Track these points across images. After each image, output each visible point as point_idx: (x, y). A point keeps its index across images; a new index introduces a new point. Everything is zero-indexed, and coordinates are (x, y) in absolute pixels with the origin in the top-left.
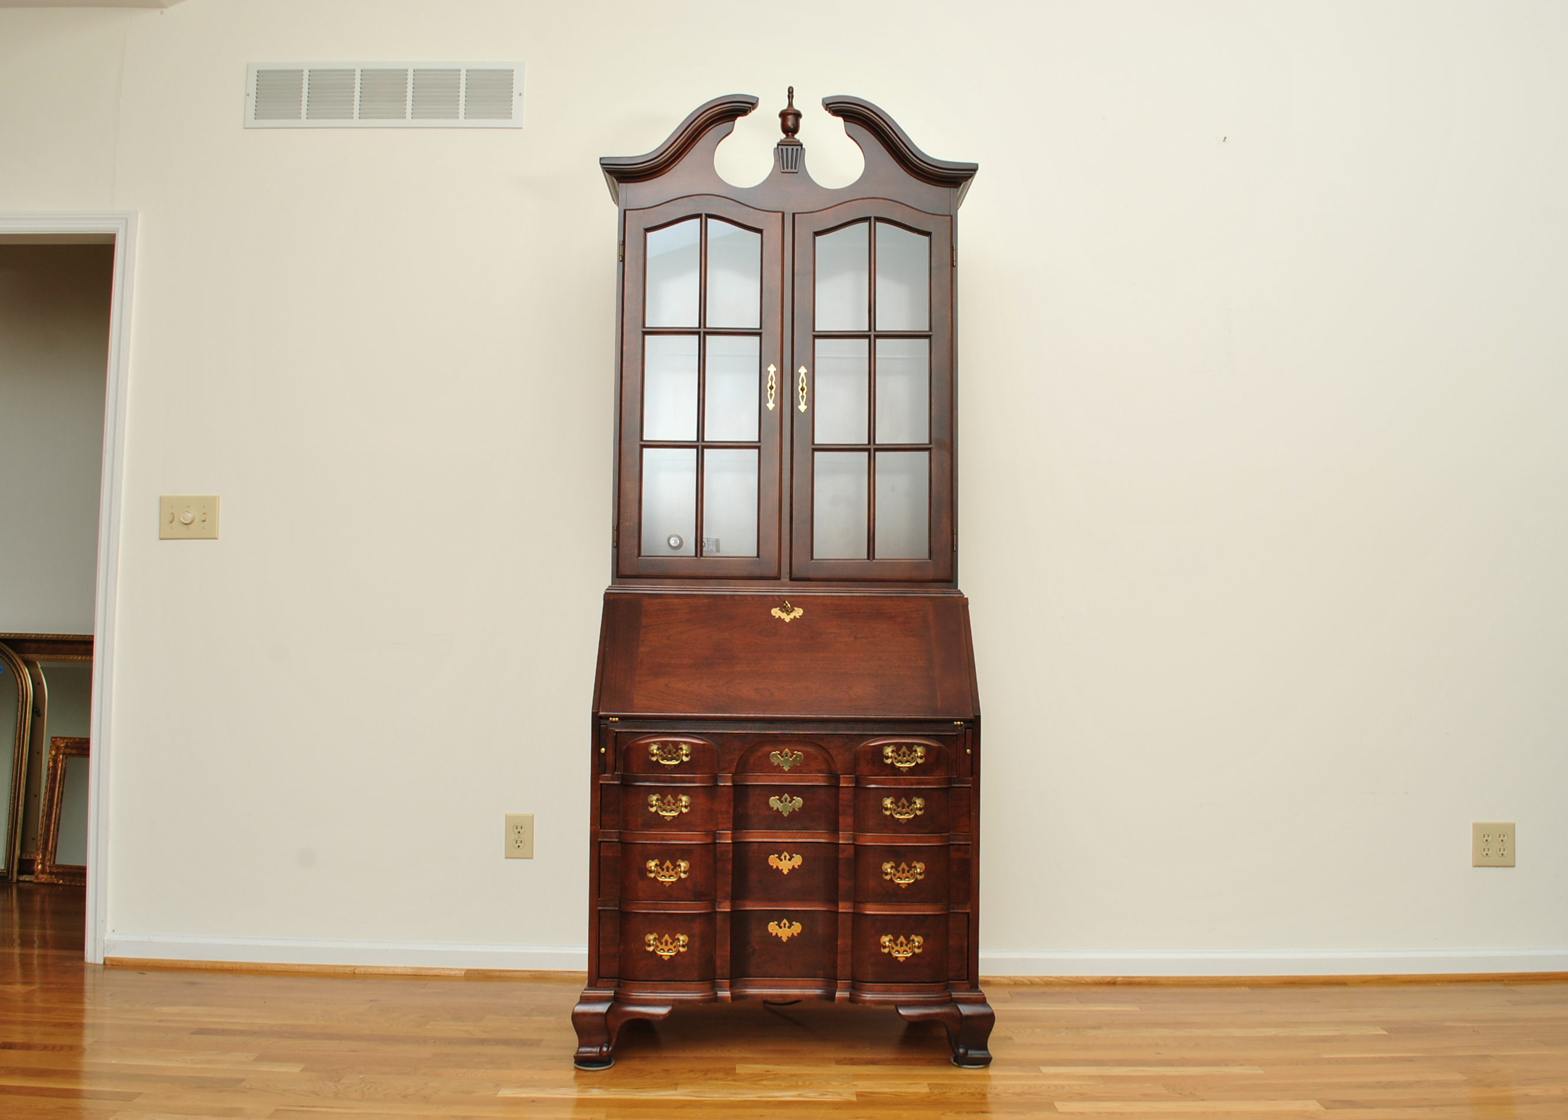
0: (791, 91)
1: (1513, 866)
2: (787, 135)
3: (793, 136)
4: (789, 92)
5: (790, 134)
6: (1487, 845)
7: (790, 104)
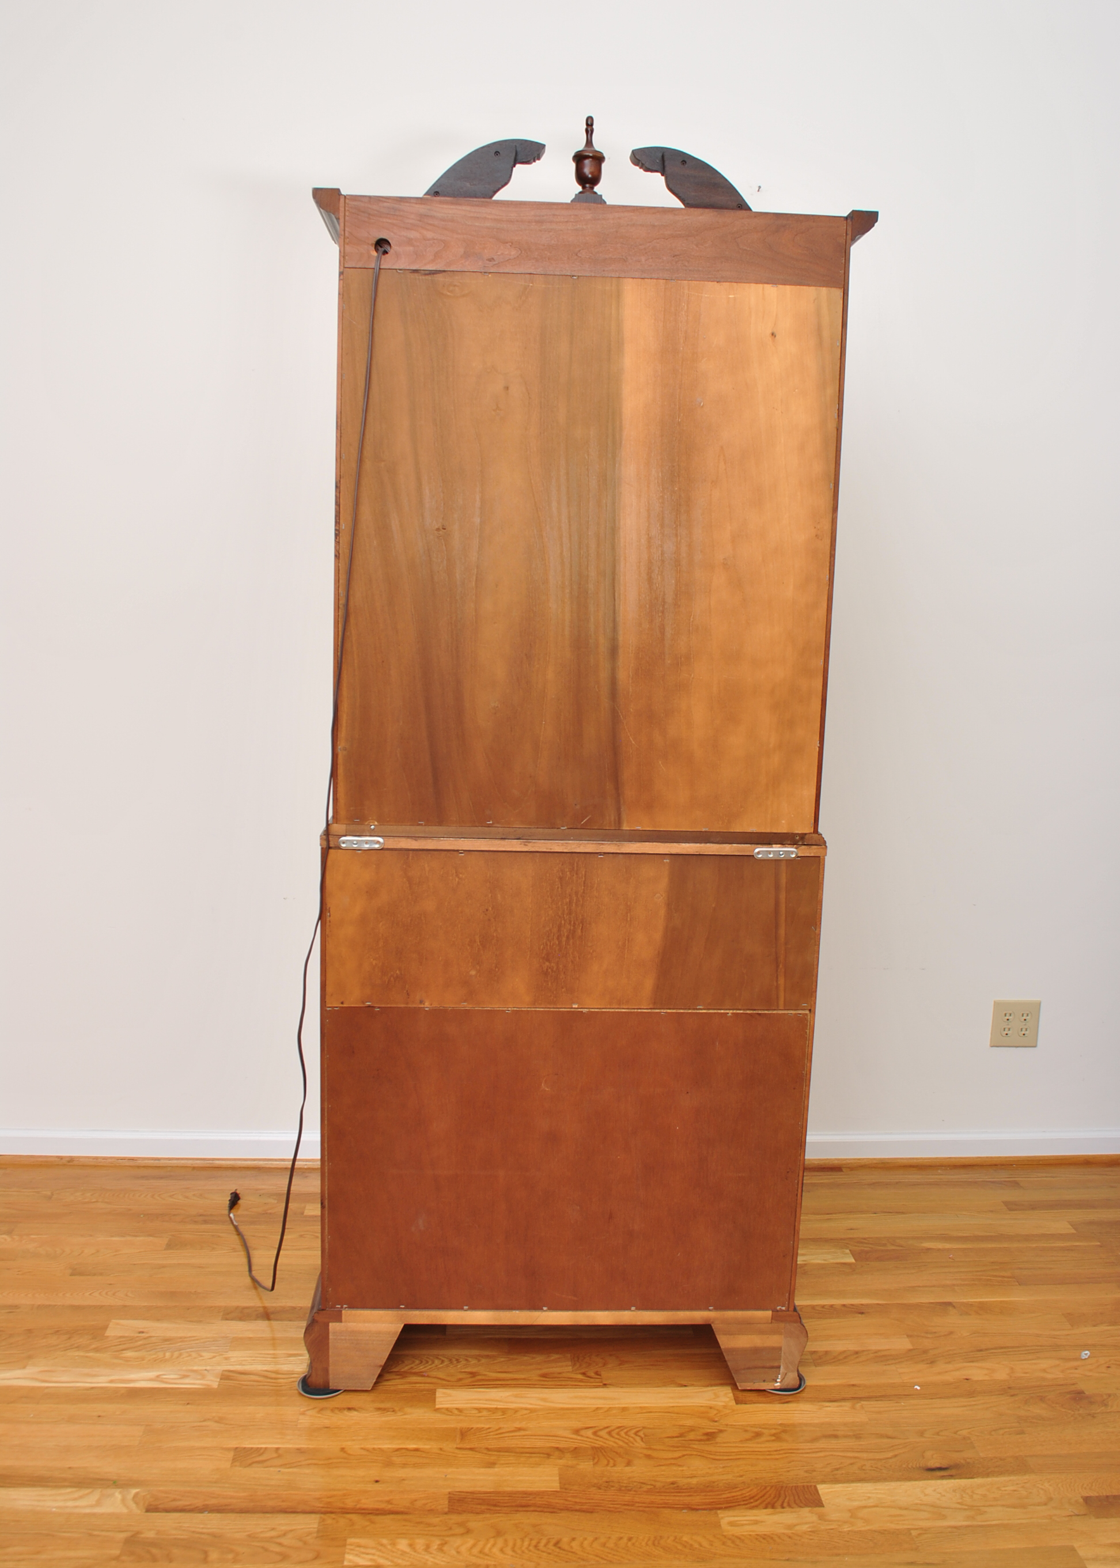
0: (590, 123)
1: (1035, 1047)
2: (584, 187)
3: (593, 188)
4: (587, 124)
5: (587, 185)
6: (1008, 1025)
7: (589, 143)
